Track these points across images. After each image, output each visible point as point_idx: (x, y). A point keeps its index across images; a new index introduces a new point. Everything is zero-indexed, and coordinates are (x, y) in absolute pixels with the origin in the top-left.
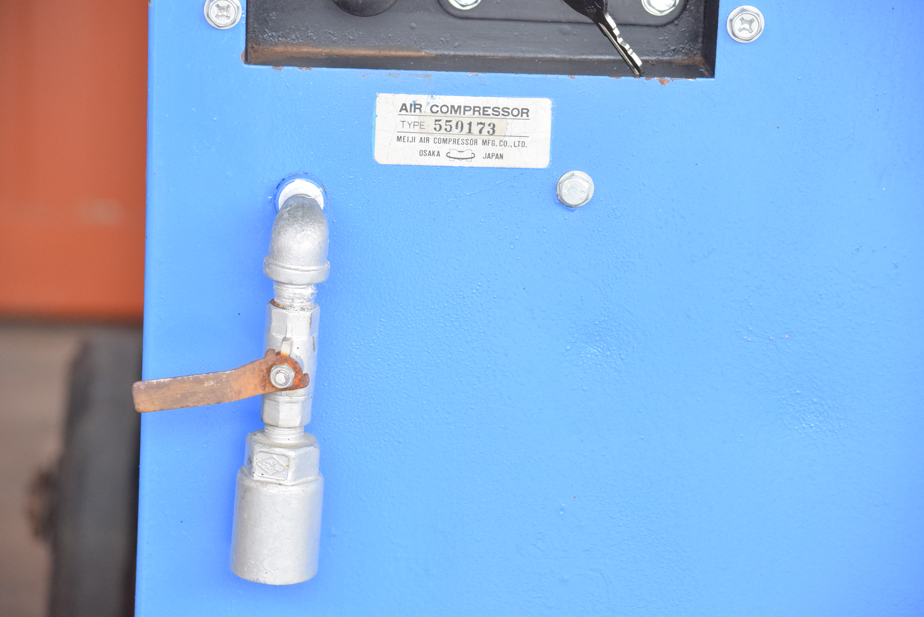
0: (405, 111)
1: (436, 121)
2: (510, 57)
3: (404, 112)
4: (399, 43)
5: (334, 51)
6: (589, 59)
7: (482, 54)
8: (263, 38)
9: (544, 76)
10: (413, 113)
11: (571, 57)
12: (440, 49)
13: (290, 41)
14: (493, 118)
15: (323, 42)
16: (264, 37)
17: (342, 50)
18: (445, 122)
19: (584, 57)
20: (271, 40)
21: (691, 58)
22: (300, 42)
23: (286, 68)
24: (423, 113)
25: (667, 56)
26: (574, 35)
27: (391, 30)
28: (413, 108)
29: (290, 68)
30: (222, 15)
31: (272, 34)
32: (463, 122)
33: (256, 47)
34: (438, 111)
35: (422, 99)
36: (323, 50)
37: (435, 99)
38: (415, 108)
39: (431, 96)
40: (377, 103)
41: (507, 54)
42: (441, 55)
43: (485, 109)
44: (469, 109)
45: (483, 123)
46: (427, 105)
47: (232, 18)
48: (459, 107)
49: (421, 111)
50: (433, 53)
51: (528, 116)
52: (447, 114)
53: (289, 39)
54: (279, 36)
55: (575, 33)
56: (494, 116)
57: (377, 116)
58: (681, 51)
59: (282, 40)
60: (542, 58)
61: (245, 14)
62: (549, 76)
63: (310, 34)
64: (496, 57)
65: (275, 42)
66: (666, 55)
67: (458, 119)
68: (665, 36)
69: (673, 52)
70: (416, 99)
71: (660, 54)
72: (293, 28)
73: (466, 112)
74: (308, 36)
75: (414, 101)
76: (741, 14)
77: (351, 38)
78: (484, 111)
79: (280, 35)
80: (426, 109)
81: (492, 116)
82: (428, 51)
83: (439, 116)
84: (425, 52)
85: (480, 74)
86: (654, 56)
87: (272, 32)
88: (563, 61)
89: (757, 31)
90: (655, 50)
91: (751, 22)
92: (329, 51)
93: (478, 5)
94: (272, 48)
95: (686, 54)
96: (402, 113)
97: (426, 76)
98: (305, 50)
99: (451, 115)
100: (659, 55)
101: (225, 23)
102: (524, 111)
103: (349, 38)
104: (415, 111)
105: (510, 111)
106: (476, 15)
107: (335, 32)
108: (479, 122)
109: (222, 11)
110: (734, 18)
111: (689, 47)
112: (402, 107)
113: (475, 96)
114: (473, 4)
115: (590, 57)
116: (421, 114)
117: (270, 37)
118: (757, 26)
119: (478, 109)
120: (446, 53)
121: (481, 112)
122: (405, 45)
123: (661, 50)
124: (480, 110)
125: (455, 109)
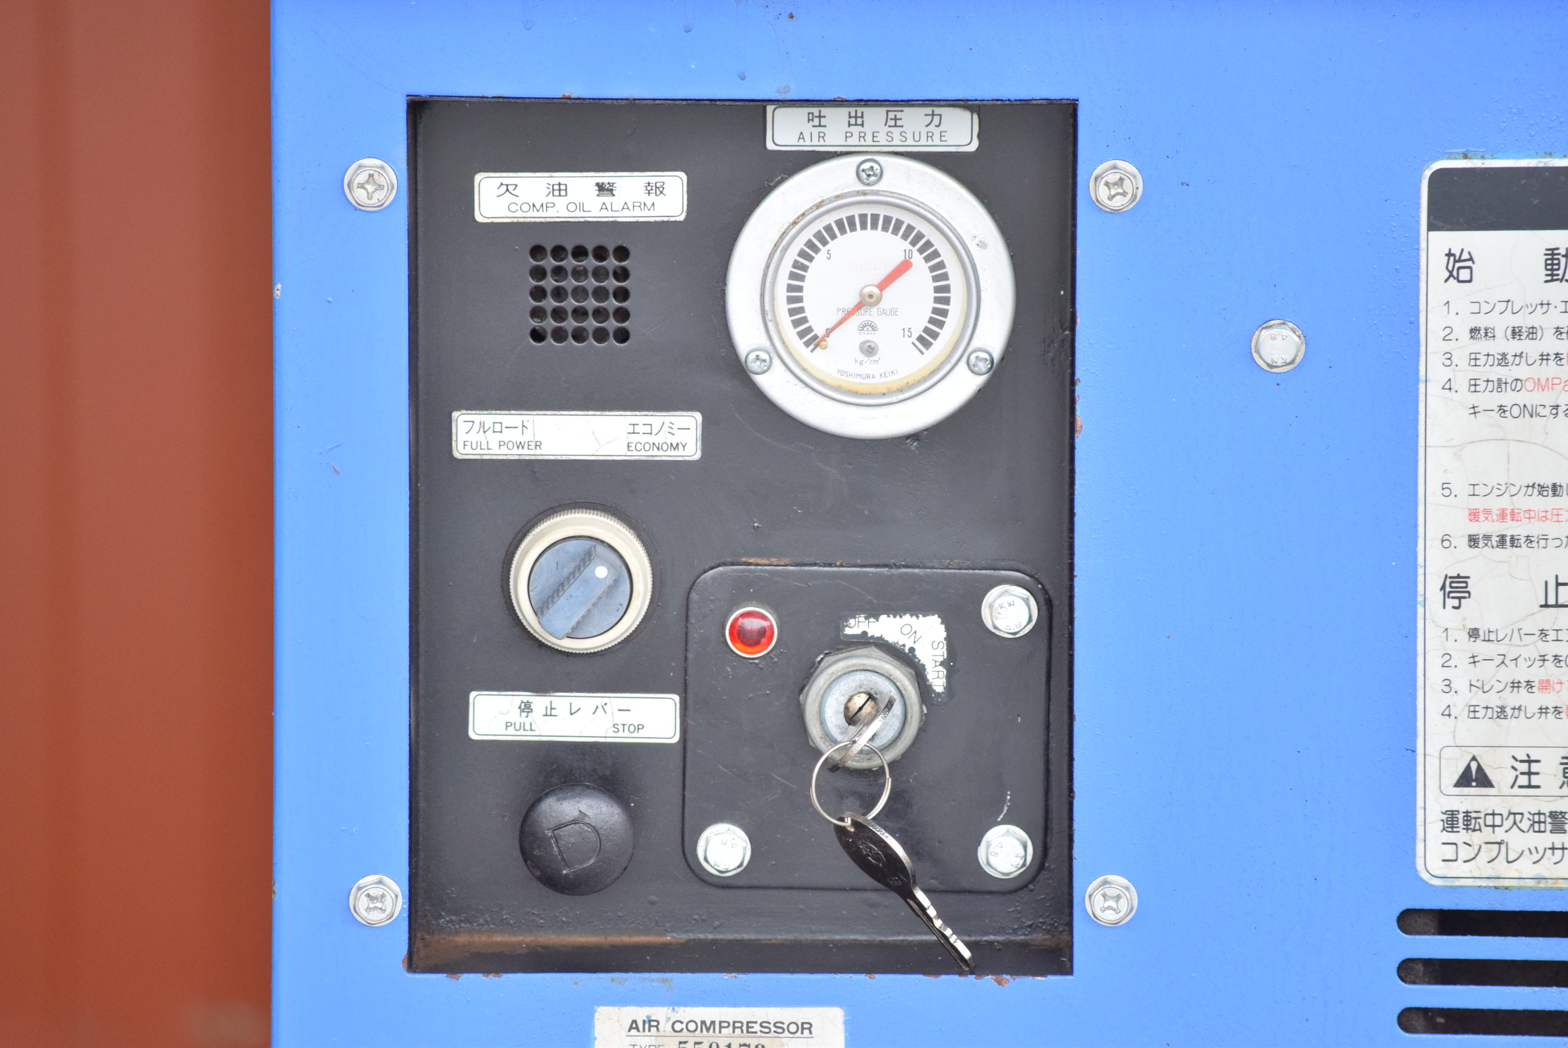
0: (636, 1031)
1: (681, 1043)
2: (795, 940)
3: (634, 1032)
4: (634, 925)
5: (540, 939)
6: (907, 940)
7: (753, 936)
8: (438, 925)
9: (832, 976)
10: (647, 1032)
11: (883, 938)
12: (693, 931)
13: (477, 928)
14: (761, 1037)
15: (524, 927)
16: (439, 923)
17: (552, 937)
18: (693, 1044)
19: (901, 938)
20: (450, 927)
21: (1056, 938)
22: (491, 928)
23: (465, 976)
24: (661, 1033)
25: (1021, 935)
26: (886, 906)
27: (622, 906)
28: (647, 1026)
29: (472, 975)
30: (375, 908)
31: (451, 919)
32: (719, 1044)
33: (427, 937)
34: (682, 1029)
35: (660, 1013)
36: (524, 939)
37: (677, 1013)
38: (650, 1026)
39: (671, 1008)
40: (596, 1021)
41: (790, 937)
42: (694, 940)
43: (750, 1025)
44: (726, 1025)
45: (748, 1044)
46: (667, 1021)
47: (388, 911)
48: (713, 1023)
49: (658, 1029)
50: (683, 937)
51: (811, 1033)
52: (696, 1032)
53: (476, 925)
54: (461, 921)
55: (886, 904)
56: (763, 1035)
57: (596, 1039)
58: (1041, 927)
59: (465, 926)
60: (840, 941)
61: (408, 903)
62: (838, 976)
63: (505, 917)
64: (774, 941)
65: (456, 929)
66: (1020, 933)
67: (711, 1040)
68: (1017, 906)
69: (1029, 930)
70: (651, 1013)
71: (1011, 931)
72: (481, 909)
73: (723, 1030)
74: (502, 920)
75: (648, 1017)
76: (1102, 888)
77: (564, 919)
78: (748, 1027)
79: (462, 919)
80: (665, 1027)
81: (759, 1034)
82: (675, 935)
83: (685, 1035)
84: (671, 937)
85: (741, 976)
86: (1003, 936)
87: (452, 915)
88: (869, 946)
89: (1126, 911)
90: (1004, 926)
91: (1118, 898)
92: (533, 938)
93: (744, 869)
94: (451, 938)
95: (1048, 931)
96: (630, 1033)
97: (664, 981)
98: (499, 938)
99: (701, 1035)
100: (1010, 934)
101: (379, 919)
102: (805, 1026)
103: (562, 920)
104: (649, 1030)
105: (785, 1026)
106: (741, 883)
107: (542, 913)
108: (742, 1044)
109: (375, 901)
110: (1094, 892)
111: (1052, 922)
112: (632, 1025)
113: (735, 1006)
114: (735, 869)
115: (910, 938)
116: (658, 1034)
117: (448, 922)
118: (1126, 904)
119: (739, 1025)
120: (702, 936)
121: (744, 1028)
122: (642, 928)
123: (1011, 926)
124: (742, 1026)
125: (706, 1026)
